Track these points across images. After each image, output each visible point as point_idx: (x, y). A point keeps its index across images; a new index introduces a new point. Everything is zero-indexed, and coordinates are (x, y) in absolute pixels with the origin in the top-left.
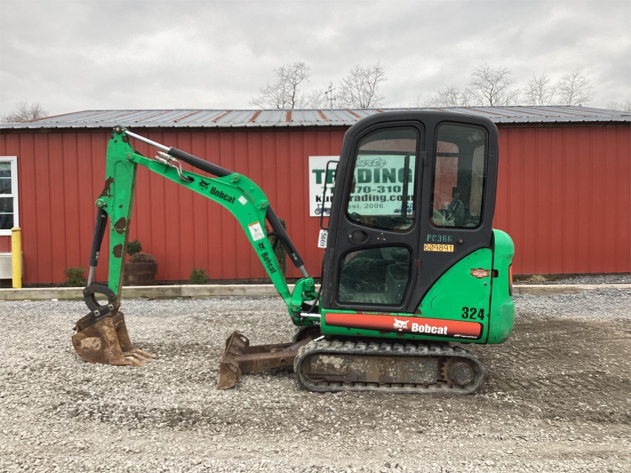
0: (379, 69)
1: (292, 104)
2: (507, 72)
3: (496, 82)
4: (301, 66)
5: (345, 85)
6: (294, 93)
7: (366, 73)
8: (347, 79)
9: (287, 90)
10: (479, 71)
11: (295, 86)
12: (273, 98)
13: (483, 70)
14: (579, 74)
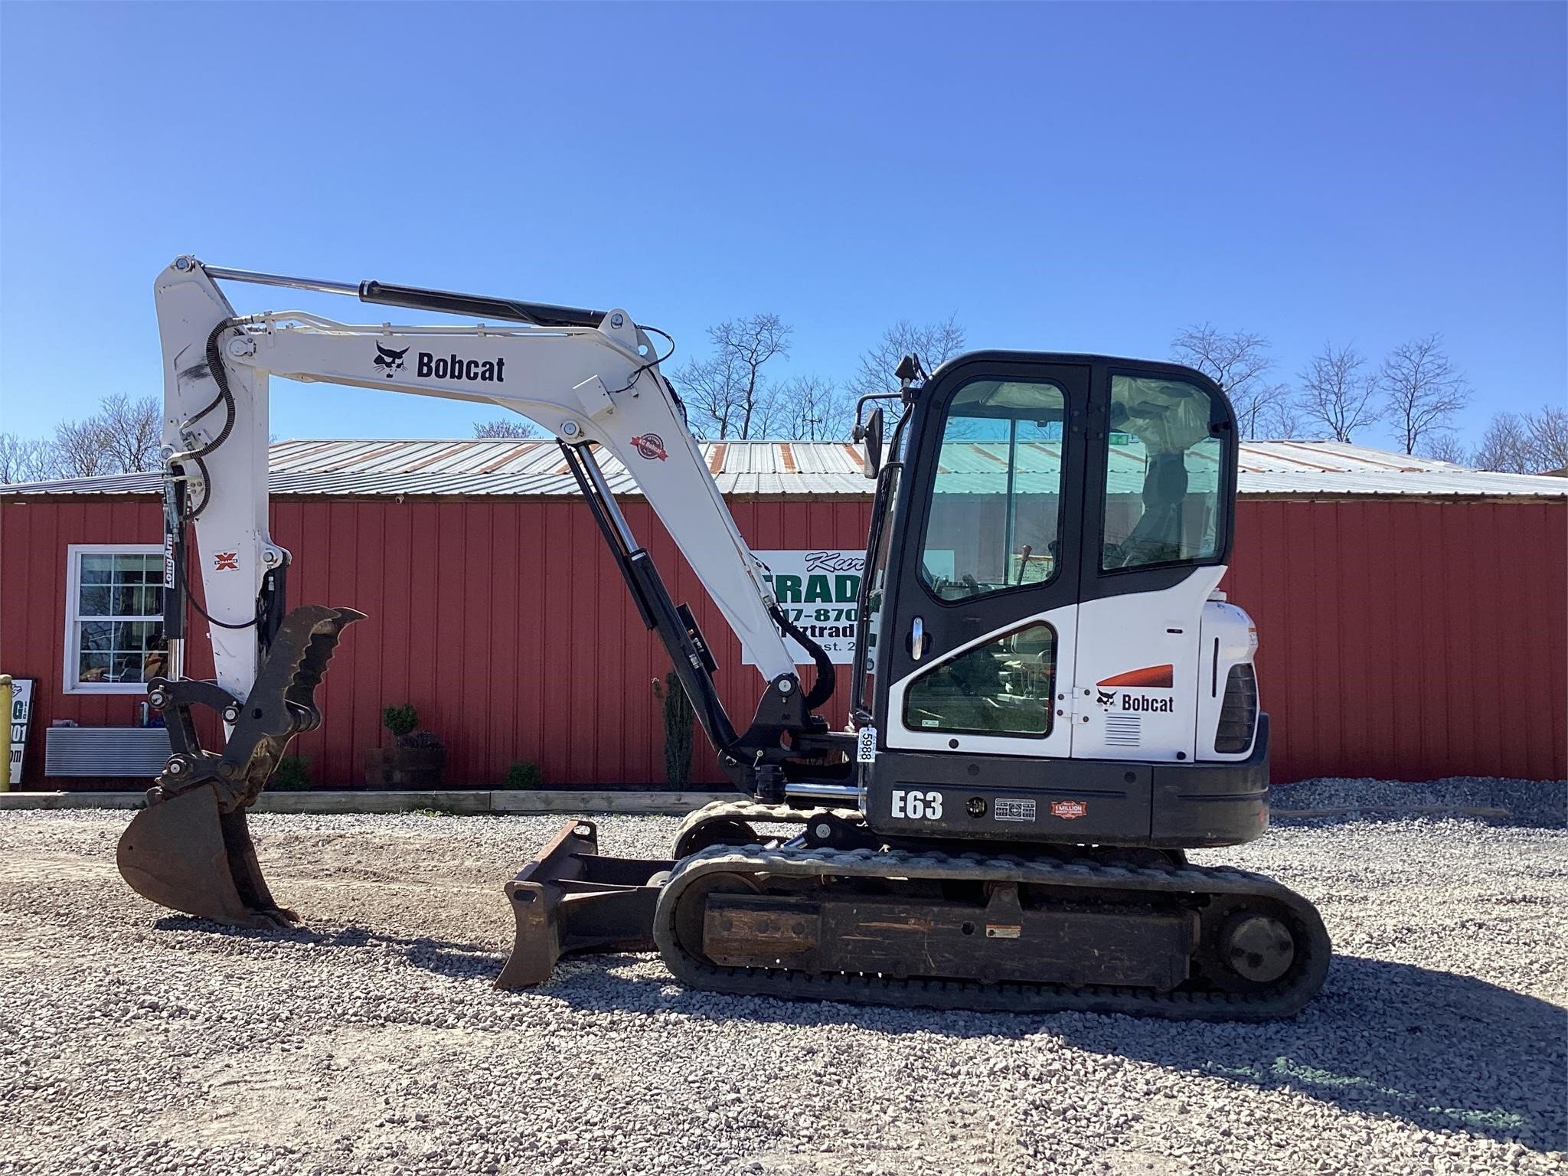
0: (953, 333)
1: (747, 407)
2: (1256, 343)
3: (1230, 364)
4: (768, 323)
5: (873, 364)
6: (752, 383)
7: (924, 340)
8: (878, 353)
9: (735, 376)
10: (1191, 336)
11: (754, 366)
12: (703, 393)
13: (1200, 335)
14: (1434, 347)
